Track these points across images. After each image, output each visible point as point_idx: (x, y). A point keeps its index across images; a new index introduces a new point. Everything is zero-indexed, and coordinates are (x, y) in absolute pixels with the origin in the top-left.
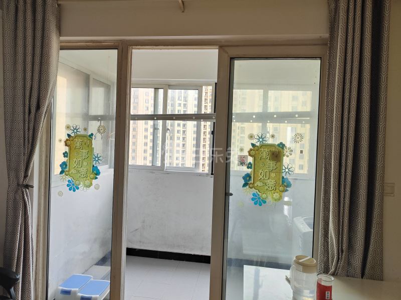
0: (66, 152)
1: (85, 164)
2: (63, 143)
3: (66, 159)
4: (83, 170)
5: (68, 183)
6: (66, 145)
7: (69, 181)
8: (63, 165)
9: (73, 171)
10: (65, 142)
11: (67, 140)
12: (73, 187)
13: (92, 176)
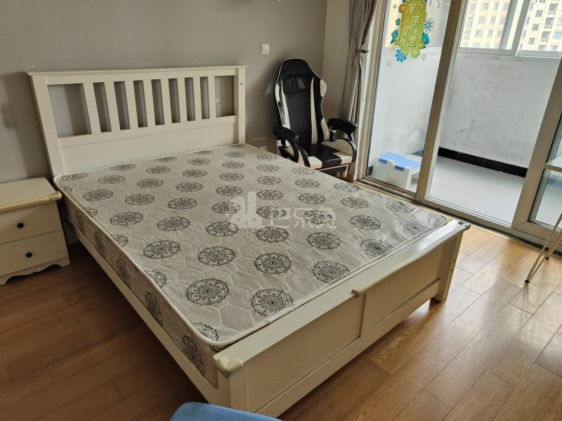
0: (399, 19)
1: (416, 31)
2: (397, 9)
3: (398, 26)
4: (413, 38)
5: (396, 53)
6: (400, 11)
7: (398, 51)
8: (395, 34)
9: (403, 40)
10: (400, 8)
11: (401, 5)
12: (401, 57)
13: (421, 45)
